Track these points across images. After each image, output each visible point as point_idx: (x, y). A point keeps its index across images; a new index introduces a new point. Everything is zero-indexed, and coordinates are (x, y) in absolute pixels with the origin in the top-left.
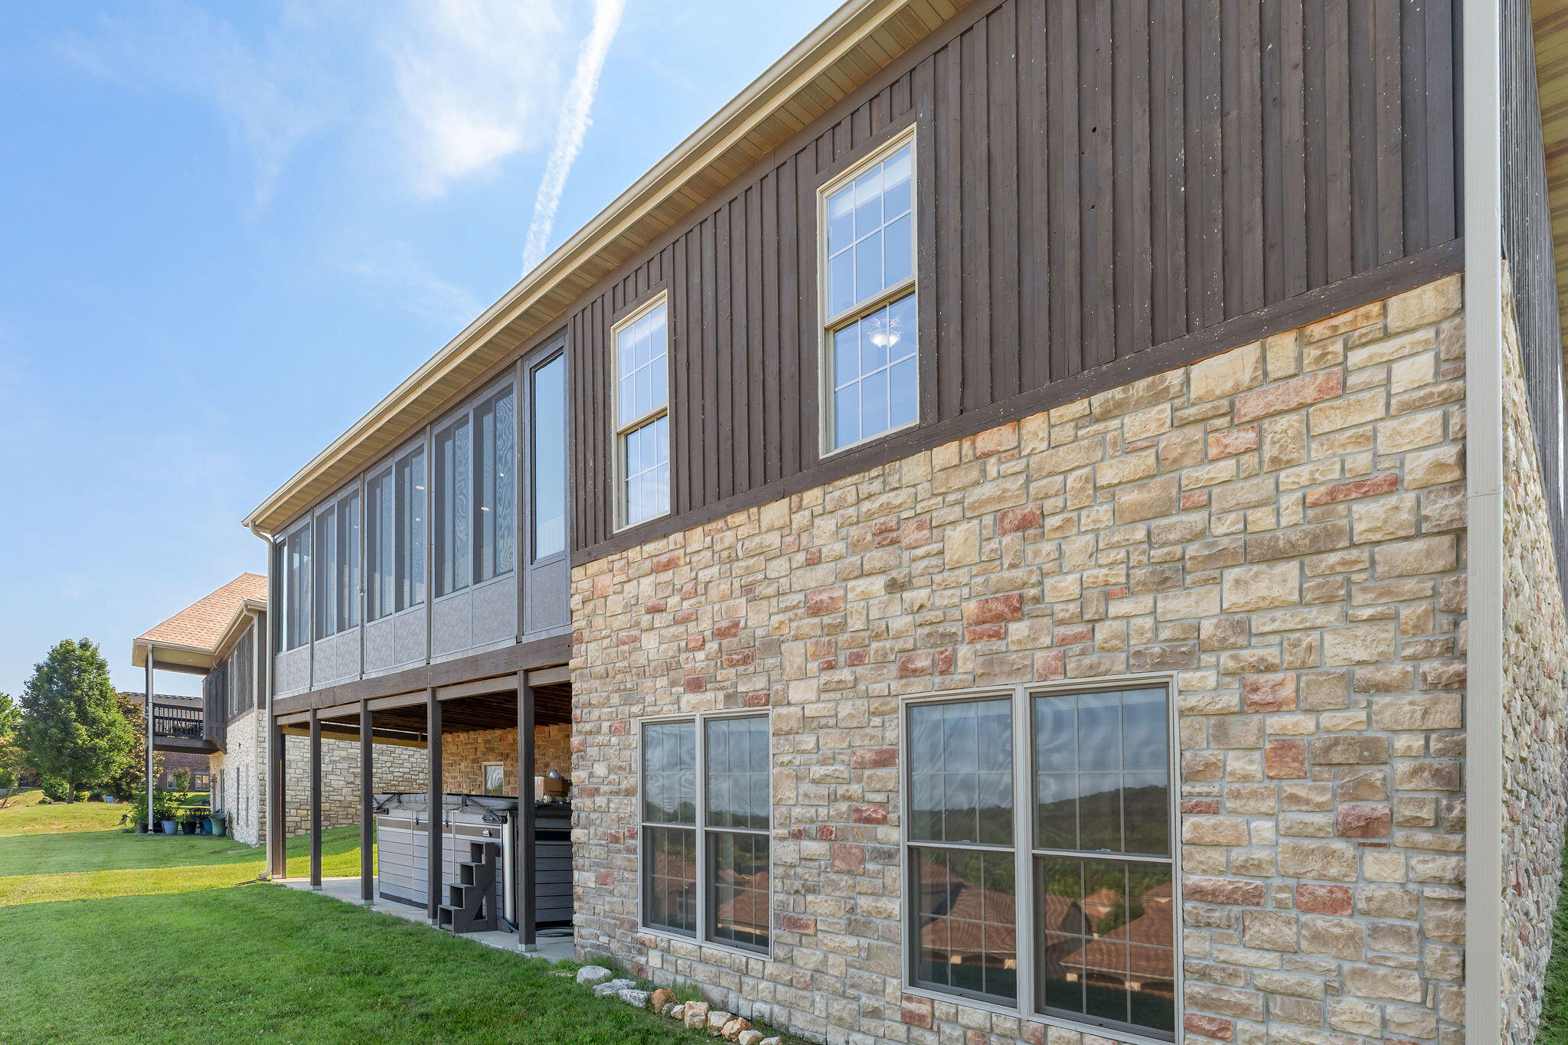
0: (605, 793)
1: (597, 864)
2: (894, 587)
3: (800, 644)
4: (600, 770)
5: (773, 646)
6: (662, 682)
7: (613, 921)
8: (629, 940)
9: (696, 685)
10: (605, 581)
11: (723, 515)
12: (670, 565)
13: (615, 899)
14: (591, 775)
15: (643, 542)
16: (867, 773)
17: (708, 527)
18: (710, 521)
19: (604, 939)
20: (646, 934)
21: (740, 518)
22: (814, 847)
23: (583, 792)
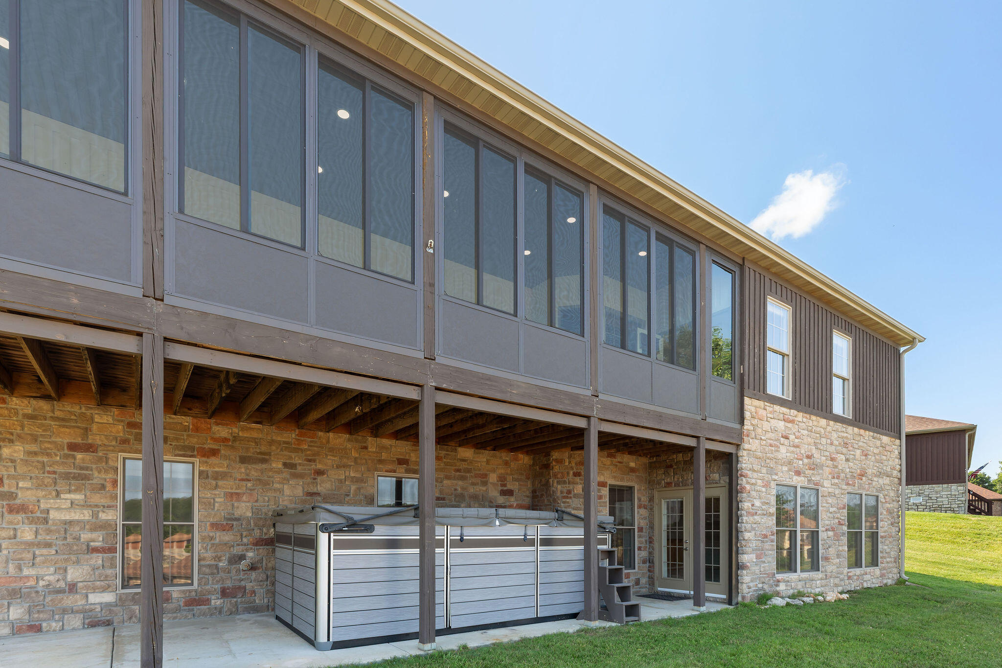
0: (760, 514)
1: (756, 550)
2: (847, 460)
3: (828, 468)
4: (757, 503)
5: (821, 466)
6: (785, 469)
7: (765, 575)
8: (772, 581)
9: (798, 473)
10: (762, 412)
11: (811, 414)
12: (792, 422)
13: (765, 565)
14: (753, 505)
15: (782, 405)
16: (841, 511)
17: (804, 415)
18: (805, 413)
19: (760, 586)
20: (779, 576)
21: (814, 418)
22: (831, 533)
23: (748, 513)
